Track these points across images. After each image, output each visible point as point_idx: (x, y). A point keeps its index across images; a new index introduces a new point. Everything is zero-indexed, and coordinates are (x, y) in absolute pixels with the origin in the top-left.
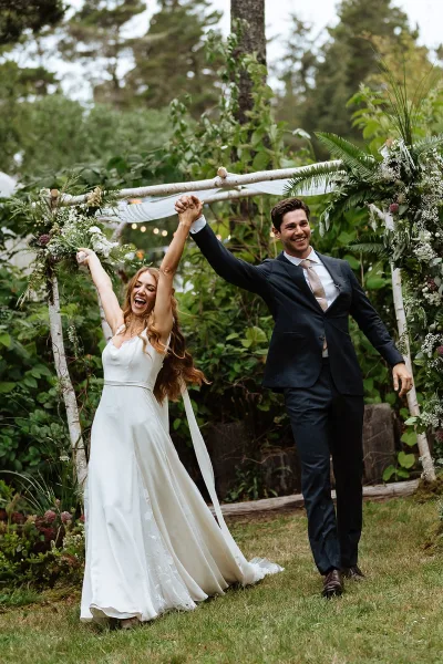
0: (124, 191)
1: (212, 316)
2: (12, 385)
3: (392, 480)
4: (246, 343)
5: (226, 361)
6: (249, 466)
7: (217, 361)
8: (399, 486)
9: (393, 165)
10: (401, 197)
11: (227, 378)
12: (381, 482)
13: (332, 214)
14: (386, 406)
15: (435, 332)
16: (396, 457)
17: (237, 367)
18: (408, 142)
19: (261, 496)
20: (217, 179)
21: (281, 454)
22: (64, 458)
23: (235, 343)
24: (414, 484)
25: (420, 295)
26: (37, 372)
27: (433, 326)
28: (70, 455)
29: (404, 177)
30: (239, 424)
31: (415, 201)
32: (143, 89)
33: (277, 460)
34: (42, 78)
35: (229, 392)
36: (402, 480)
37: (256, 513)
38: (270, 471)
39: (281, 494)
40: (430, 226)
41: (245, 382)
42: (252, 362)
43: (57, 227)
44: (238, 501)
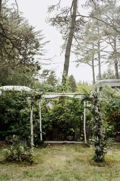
0: (46, 93)
1: (56, 113)
2: (25, 119)
3: (79, 141)
4: (60, 117)
5: (57, 120)
6: (58, 136)
7: (55, 120)
8: (80, 142)
9: (93, 95)
10: (94, 101)
11: (57, 122)
12: (77, 141)
13: (81, 101)
14: (79, 130)
15: (97, 125)
16: (80, 138)
17: (58, 121)
18: (96, 92)
19: (59, 141)
20: (63, 93)
21: (63, 134)
22: (29, 137)
23: (59, 117)
24: (82, 142)
25: (95, 118)
26: (28, 118)
27: (96, 124)
28: (30, 136)
29: (95, 97)
30: (57, 129)
31: (96, 102)
32: (47, 83)
33: (62, 135)
34: (37, 80)
35: (57, 124)
36: (80, 141)
37: (58, 143)
38: (61, 137)
39: (62, 141)
40: (98, 107)
41: (59, 124)
42: (61, 121)
43: (34, 97)
44: (56, 141)
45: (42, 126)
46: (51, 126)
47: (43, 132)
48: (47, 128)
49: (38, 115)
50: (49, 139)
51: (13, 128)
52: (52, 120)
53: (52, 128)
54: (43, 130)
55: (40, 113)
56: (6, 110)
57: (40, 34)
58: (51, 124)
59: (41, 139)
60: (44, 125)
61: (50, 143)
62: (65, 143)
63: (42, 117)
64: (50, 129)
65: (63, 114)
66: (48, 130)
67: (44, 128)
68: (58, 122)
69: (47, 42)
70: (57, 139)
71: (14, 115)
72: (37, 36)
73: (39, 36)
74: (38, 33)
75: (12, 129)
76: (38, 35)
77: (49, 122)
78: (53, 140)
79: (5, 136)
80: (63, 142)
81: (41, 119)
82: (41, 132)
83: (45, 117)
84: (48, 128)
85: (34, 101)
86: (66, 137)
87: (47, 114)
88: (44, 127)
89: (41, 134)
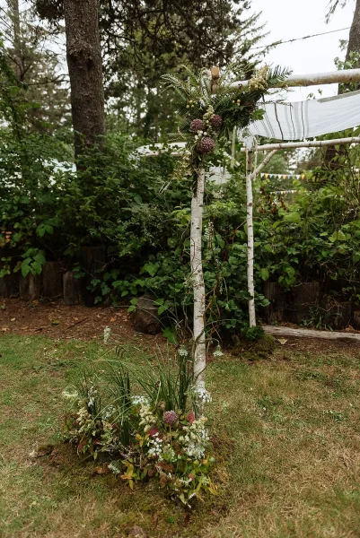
1: (311, 220)
4: (332, 239)
5: (318, 248)
7: (311, 248)
11: (316, 258)
17: (324, 253)
23: (326, 238)
30: (316, 284)
33: (335, 308)
39: (335, 331)
41: (329, 264)
42: (334, 251)
43: (211, 110)
44: (309, 327)
45: (255, 271)
46: (290, 270)
47: (262, 297)
48: (274, 277)
49: (242, 229)
50: (280, 318)
51: (153, 275)
52: (297, 249)
53: (298, 277)
54: (261, 286)
55: (250, 221)
56: (127, 209)
57: (256, 27)
58: (293, 265)
59: (253, 322)
60: (265, 266)
61: (286, 337)
62: (347, 339)
63: (256, 235)
64: (289, 282)
65: (346, 227)
66: (280, 287)
67: (264, 278)
68: (324, 260)
69: (273, 44)
70: (316, 322)
71: (152, 229)
72: (248, 32)
73: (253, 30)
74: (250, 23)
75: (147, 275)
76: (251, 27)
77: (282, 254)
78: (298, 324)
79: (130, 296)
80: (337, 335)
81: (251, 243)
82: (252, 297)
83: (270, 236)
84: (281, 278)
85: (208, 141)
86: (352, 314)
87: (277, 223)
88: (265, 274)
89: (252, 302)
